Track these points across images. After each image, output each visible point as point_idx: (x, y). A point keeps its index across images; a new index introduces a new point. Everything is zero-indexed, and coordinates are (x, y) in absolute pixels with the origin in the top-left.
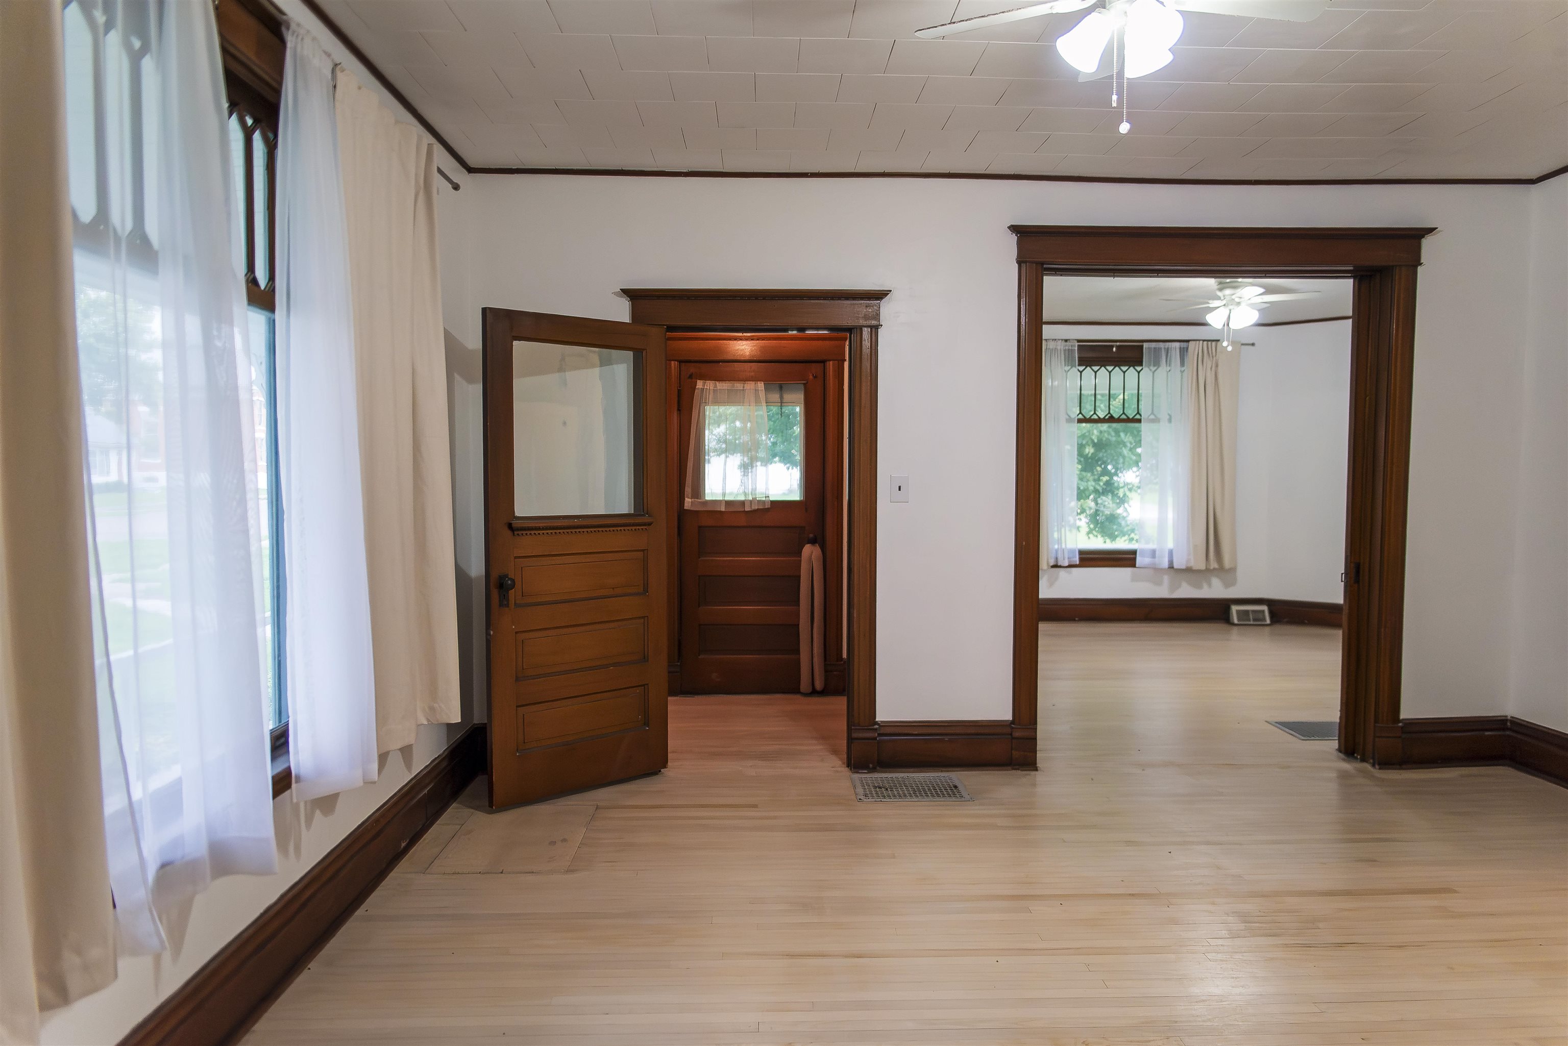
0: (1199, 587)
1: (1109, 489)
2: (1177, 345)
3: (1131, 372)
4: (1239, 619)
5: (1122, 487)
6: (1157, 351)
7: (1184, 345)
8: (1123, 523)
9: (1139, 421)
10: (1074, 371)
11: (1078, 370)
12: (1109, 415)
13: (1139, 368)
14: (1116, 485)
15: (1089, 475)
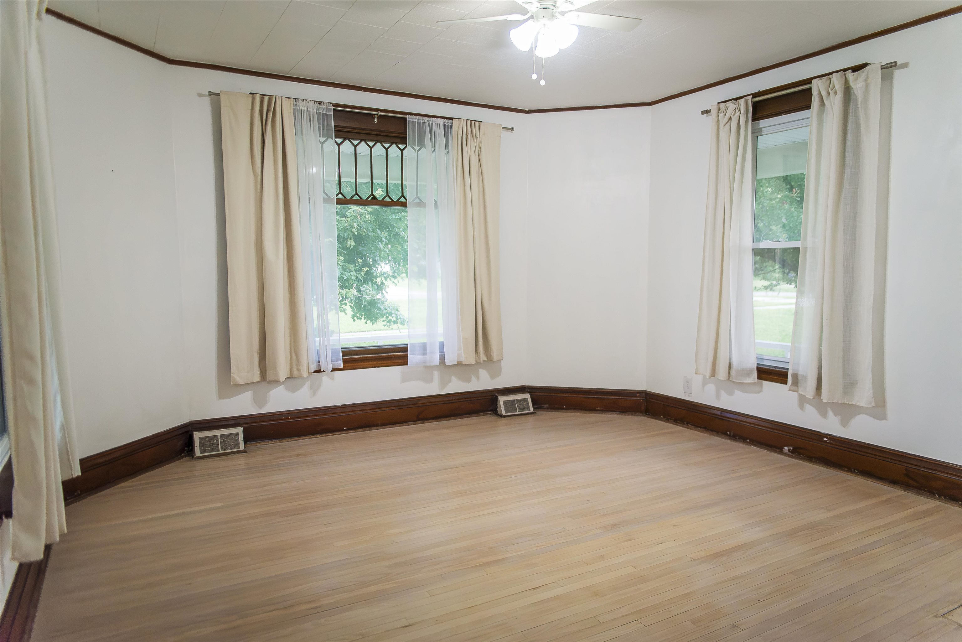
0: (469, 380)
1: (369, 277)
2: (441, 121)
3: (394, 150)
4: (506, 412)
5: (379, 277)
6: (421, 126)
7: (448, 122)
8: (382, 307)
9: (405, 204)
10: (331, 145)
11: (336, 142)
12: (372, 197)
13: (402, 147)
14: (375, 274)
15: (352, 266)
